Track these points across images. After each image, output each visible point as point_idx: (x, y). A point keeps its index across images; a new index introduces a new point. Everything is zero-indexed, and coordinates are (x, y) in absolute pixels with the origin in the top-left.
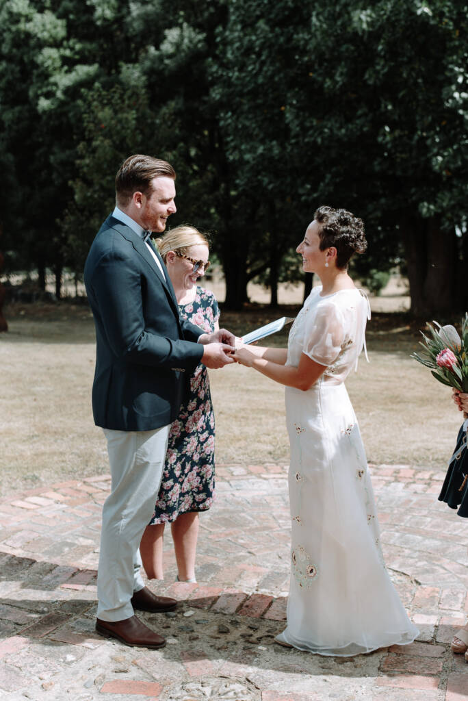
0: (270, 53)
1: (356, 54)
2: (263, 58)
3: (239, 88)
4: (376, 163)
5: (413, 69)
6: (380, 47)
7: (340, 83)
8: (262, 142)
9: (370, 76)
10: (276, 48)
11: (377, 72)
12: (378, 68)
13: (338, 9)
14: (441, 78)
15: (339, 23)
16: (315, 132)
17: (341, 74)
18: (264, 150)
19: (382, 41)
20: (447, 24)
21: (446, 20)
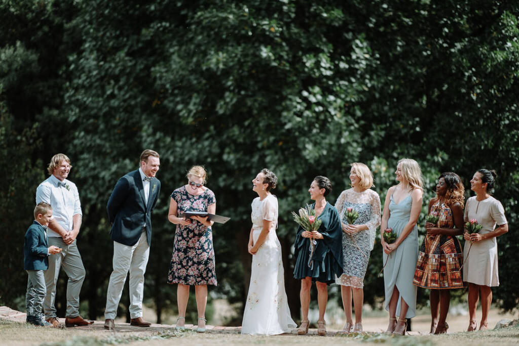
0: (128, 80)
1: (208, 86)
2: (121, 83)
3: (95, 111)
4: (221, 179)
5: (256, 101)
6: (229, 83)
7: (194, 111)
8: (115, 160)
9: (221, 107)
10: (134, 75)
11: (226, 103)
12: (228, 100)
13: (192, 47)
14: (279, 108)
15: (195, 60)
16: (167, 151)
17: (195, 104)
18: (118, 168)
19: (231, 78)
20: (284, 65)
21: (284, 62)
